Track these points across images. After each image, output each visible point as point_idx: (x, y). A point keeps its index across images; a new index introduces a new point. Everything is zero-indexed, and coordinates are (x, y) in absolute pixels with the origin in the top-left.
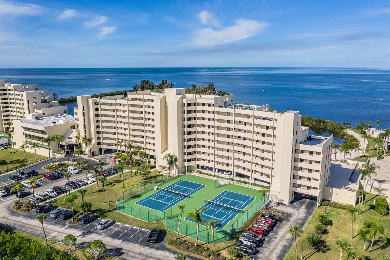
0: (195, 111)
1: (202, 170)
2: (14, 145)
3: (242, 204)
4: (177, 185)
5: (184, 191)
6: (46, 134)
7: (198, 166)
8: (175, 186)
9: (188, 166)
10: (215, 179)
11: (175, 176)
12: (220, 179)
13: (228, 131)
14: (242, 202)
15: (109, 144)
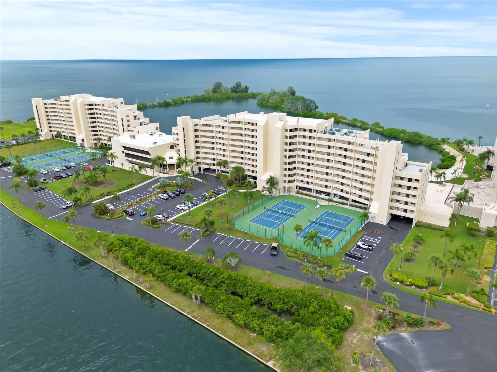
0: (296, 136)
1: (301, 191)
2: (113, 163)
4: (281, 205)
5: (289, 210)
6: (150, 155)
7: (297, 187)
8: (279, 206)
9: (288, 187)
10: (315, 199)
11: (276, 196)
12: (320, 200)
13: (328, 156)
14: (343, 222)
15: (207, 164)
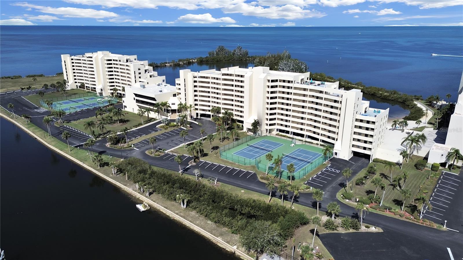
0: (277, 86)
1: (280, 133)
2: (125, 108)
3: (312, 158)
4: (262, 143)
6: (156, 101)
7: (277, 129)
8: (260, 144)
9: (269, 129)
11: (259, 137)
12: (296, 140)
13: (303, 103)
15: (204, 110)
